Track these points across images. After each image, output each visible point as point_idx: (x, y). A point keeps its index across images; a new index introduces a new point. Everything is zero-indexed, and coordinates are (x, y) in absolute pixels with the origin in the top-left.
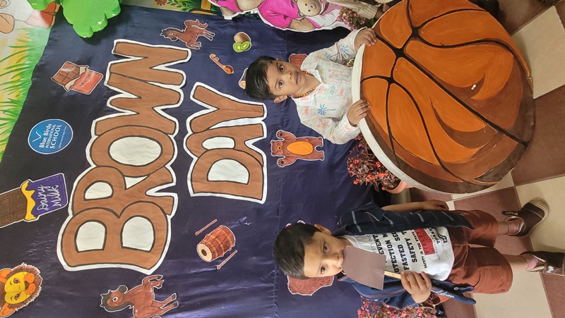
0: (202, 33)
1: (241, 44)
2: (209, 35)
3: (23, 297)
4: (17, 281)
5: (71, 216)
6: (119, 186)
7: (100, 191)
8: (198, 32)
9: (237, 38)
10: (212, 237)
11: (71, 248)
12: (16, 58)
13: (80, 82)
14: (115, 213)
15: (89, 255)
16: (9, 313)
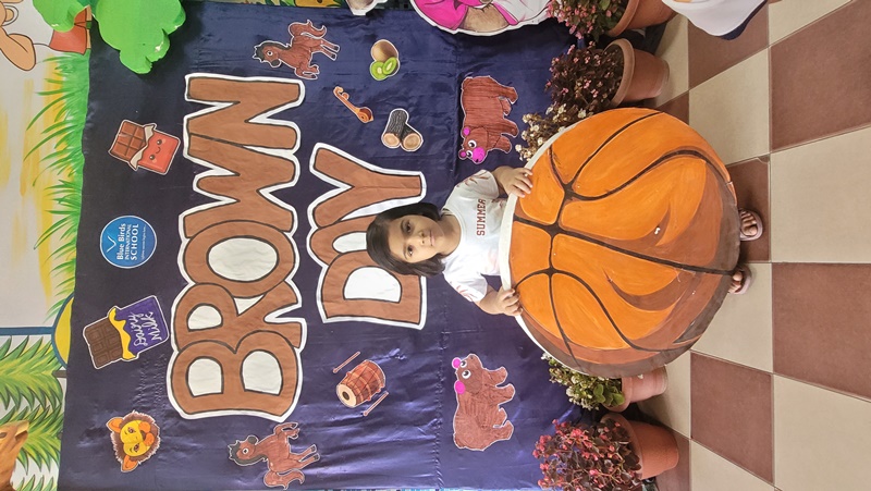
0: (318, 47)
1: (383, 64)
2: (328, 49)
3: (143, 449)
4: (132, 431)
5: (176, 353)
6: (227, 311)
7: (205, 318)
8: (311, 44)
9: (376, 52)
10: (356, 375)
11: (184, 392)
12: (52, 113)
13: (149, 154)
14: (229, 348)
15: (207, 400)
16: (132, 466)
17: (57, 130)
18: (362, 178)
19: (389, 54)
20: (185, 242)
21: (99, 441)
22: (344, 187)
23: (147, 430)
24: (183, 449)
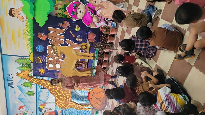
0: (68, 25)
1: (77, 29)
2: (70, 26)
3: (43, 73)
5: (47, 63)
6: (54, 59)
7: (51, 59)
8: (67, 24)
9: (76, 27)
11: (48, 67)
12: (27, 28)
13: (43, 37)
14: (54, 63)
15: (51, 68)
16: (42, 74)
17: (28, 31)
18: (73, 44)
19: (78, 27)
20: (48, 49)
21: (38, 71)
22: (70, 45)
23: (43, 70)
24: (48, 73)
